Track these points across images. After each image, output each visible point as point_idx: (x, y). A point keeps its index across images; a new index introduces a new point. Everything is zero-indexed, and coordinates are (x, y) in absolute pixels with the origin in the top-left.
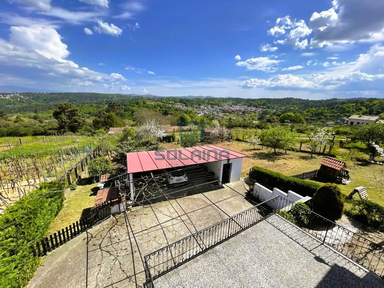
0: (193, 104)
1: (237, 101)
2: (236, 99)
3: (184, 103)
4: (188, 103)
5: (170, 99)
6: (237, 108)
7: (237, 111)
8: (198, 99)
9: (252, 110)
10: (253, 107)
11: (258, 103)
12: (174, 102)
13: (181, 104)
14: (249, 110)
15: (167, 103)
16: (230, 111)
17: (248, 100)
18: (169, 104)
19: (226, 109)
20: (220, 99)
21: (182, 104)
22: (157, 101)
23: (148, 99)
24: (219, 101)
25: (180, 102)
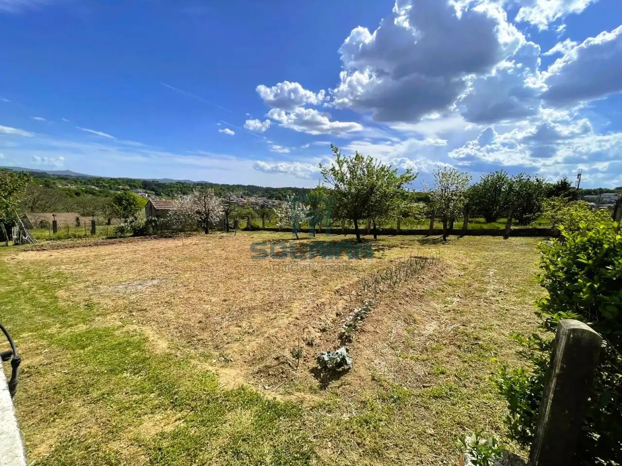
0: (171, 191)
1: (252, 190)
2: (249, 186)
3: (153, 190)
4: (161, 190)
5: (119, 181)
6: (252, 200)
7: (252, 204)
8: (182, 184)
9: (274, 204)
10: (276, 200)
11: (282, 194)
12: (128, 187)
13: (144, 191)
14: (270, 203)
15: (111, 189)
16: (241, 204)
17: (268, 190)
18: (118, 189)
19: (234, 201)
20: (223, 185)
21: (148, 191)
22: (85, 184)
23: (62, 178)
24: (221, 189)
25: (144, 188)
